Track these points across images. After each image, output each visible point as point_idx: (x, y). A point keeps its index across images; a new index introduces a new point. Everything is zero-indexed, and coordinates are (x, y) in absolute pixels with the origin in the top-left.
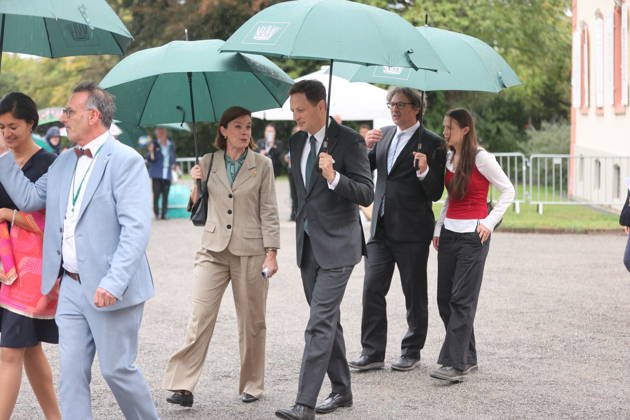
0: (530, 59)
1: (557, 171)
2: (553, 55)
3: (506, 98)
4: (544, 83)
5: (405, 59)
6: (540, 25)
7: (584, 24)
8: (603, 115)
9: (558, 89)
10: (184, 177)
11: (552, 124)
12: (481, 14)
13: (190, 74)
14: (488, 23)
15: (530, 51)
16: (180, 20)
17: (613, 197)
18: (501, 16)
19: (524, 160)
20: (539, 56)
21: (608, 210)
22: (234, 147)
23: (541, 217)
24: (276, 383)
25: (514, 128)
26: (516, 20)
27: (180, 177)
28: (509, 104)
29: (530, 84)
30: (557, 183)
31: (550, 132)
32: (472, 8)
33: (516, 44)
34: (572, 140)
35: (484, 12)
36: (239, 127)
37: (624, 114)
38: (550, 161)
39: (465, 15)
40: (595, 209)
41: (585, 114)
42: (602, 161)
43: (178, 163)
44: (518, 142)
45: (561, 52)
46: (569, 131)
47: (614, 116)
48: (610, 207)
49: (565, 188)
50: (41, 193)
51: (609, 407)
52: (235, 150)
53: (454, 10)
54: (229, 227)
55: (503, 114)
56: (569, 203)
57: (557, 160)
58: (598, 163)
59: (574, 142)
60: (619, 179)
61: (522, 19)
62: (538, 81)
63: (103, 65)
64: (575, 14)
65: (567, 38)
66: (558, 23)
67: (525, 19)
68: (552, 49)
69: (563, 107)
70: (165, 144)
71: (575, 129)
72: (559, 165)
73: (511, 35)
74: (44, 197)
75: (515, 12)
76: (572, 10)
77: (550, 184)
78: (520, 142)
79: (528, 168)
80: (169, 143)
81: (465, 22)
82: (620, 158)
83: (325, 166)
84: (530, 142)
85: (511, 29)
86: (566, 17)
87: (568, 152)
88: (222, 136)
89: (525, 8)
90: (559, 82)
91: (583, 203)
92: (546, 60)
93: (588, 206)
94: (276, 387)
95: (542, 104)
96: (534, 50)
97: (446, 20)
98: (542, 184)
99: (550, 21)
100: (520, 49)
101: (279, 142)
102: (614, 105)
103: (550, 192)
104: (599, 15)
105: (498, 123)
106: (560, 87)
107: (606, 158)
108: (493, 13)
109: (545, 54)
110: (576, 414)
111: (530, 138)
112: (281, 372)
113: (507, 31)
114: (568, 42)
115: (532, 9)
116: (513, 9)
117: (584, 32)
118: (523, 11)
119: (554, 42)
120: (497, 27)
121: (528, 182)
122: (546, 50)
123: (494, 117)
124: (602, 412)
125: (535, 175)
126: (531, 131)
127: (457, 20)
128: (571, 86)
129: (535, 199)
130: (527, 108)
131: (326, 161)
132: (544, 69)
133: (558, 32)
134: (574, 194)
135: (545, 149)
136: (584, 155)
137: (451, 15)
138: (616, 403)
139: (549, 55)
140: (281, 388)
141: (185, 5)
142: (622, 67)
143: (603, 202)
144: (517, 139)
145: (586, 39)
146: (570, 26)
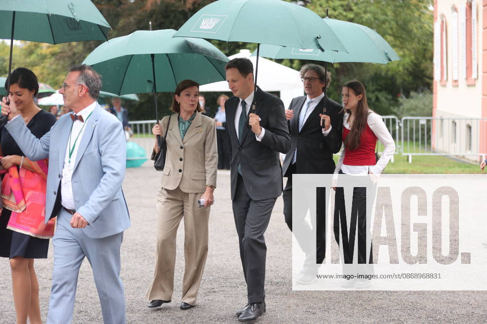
0: (401, 43)
1: (423, 129)
2: (419, 40)
3: (383, 74)
4: (412, 62)
5: (314, 44)
6: (409, 17)
7: (443, 16)
8: (458, 86)
9: (423, 66)
10: (134, 135)
11: (419, 93)
12: (363, 9)
13: (153, 56)
14: (368, 16)
15: (401, 37)
16: (130, 15)
17: (466, 149)
18: (379, 11)
19: (397, 121)
20: (408, 41)
21: (463, 160)
22: (185, 111)
23: (410, 165)
24: (206, 294)
25: (390, 97)
26: (390, 13)
27: (131, 136)
28: (386, 78)
29: (401, 63)
30: (423, 139)
31: (417, 100)
32: (356, 4)
33: (390, 32)
34: (434, 105)
35: (366, 7)
36: (188, 95)
37: (474, 85)
38: (417, 122)
39: (351, 10)
40: (452, 159)
41: (444, 86)
42: (457, 122)
43: (130, 125)
44: (392, 108)
45: (426, 38)
46: (432, 99)
47: (466, 87)
48: (464, 157)
49: (429, 143)
50: (45, 147)
51: (464, 312)
52: (185, 113)
53: (342, 6)
54: (180, 171)
55: (380, 86)
56: (432, 154)
57: (423, 121)
58: (455, 124)
59: (436, 107)
60: (470, 135)
61: (394, 12)
62: (407, 60)
63: (70, 50)
64: (436, 9)
65: (430, 27)
66: (422, 16)
67: (397, 13)
68: (418, 35)
69: (427, 80)
70: (119, 110)
71: (436, 97)
72: (424, 125)
73: (386, 26)
74: (48, 150)
75: (389, 8)
76: (433, 6)
77: (417, 140)
78: (394, 107)
79: (400, 127)
80: (122, 110)
81: (351, 15)
82: (472, 119)
83: (254, 123)
84: (401, 108)
85: (387, 20)
86: (429, 11)
87: (431, 115)
88: (176, 102)
89: (397, 4)
90: (423, 61)
91: (444, 154)
92: (414, 45)
93: (447, 156)
94: (206, 298)
95: (411, 78)
96: (404, 36)
97: (336, 13)
98: (411, 139)
99: (417, 14)
100: (393, 35)
101: (208, 108)
102: (467, 79)
103: (417, 146)
104: (455, 9)
105: (376, 93)
106: (424, 65)
107: (460, 119)
108: (372, 8)
109: (412, 40)
110: (438, 317)
111: (401, 104)
112: (210, 286)
113: (384, 22)
114: (430, 30)
115: (403, 5)
116: (388, 5)
117: (443, 22)
118: (396, 6)
119: (420, 30)
120: (376, 19)
121: (400, 138)
122: (413, 36)
123: (374, 88)
124: (458, 315)
125: (406, 133)
126: (402, 99)
127: (345, 13)
128: (433, 64)
129: (406, 151)
130: (399, 81)
131: (254, 120)
132: (412, 51)
133: (423, 23)
134: (436, 147)
135: (413, 112)
136: (444, 117)
137: (340, 10)
138: (469, 309)
139: (416, 40)
140: (210, 298)
141: (134, 3)
142: (473, 49)
143: (458, 154)
144: (391, 105)
145: (444, 27)
146: (432, 18)
